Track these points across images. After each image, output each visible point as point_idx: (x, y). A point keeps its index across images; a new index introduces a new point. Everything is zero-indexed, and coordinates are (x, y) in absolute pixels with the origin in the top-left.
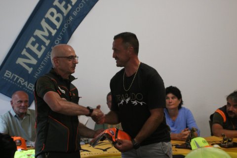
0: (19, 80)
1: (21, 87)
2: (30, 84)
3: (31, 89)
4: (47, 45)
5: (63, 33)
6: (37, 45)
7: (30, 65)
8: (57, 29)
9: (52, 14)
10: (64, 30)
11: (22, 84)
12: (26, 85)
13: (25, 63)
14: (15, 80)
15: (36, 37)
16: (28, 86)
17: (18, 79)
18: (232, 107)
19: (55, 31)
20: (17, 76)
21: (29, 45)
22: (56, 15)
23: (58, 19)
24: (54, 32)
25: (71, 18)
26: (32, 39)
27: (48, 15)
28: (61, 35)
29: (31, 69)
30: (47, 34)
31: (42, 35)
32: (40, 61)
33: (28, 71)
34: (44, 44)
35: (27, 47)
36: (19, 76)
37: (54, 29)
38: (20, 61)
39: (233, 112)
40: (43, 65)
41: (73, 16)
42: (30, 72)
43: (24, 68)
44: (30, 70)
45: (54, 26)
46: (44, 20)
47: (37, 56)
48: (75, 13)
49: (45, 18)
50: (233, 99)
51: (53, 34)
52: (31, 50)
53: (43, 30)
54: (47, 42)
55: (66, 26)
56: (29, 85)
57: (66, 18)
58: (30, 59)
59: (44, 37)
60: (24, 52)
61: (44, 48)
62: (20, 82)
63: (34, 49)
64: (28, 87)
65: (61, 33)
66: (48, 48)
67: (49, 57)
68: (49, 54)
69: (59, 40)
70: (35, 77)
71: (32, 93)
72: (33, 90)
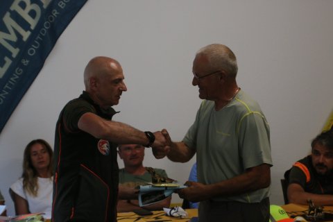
4: (14, 55)
5: (41, 36)
8: (31, 30)
9: (23, 5)
10: (43, 32)
18: (322, 156)
19: (29, 33)
22: (29, 7)
23: (32, 14)
24: (26, 35)
25: (55, 13)
27: (15, 7)
28: (39, 41)
30: (14, 38)
31: (6, 40)
34: (9, 54)
37: (26, 30)
39: (325, 164)
40: (7, 90)
41: (59, 9)
45: (25, 26)
46: (8, 14)
48: (62, 5)
49: (10, 11)
50: (324, 143)
51: (25, 39)
53: (7, 31)
54: (15, 52)
55: (47, 25)
57: (47, 13)
59: (10, 42)
61: (8, 62)
65: (38, 37)
66: (17, 62)
67: (17, 77)
68: (19, 72)
69: (34, 48)
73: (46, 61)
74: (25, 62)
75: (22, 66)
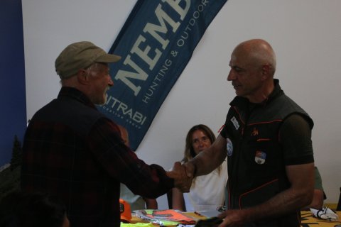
0: (120, 106)
1: (122, 117)
2: (137, 113)
4: (164, 47)
5: (190, 26)
6: (148, 48)
7: (136, 82)
8: (180, 21)
10: (192, 22)
12: (131, 114)
13: (129, 79)
14: (113, 106)
15: (147, 35)
16: (133, 115)
17: (117, 105)
19: (179, 24)
20: (116, 100)
21: (135, 49)
23: (183, 4)
24: (176, 26)
25: (205, 2)
26: (141, 39)
28: (188, 31)
29: (139, 88)
30: (164, 29)
31: (157, 32)
32: (152, 74)
33: (134, 92)
34: (159, 46)
35: (132, 52)
36: (118, 99)
37: (176, 22)
38: (122, 75)
40: (157, 82)
42: (136, 94)
43: (127, 87)
44: (137, 90)
45: (175, 16)
46: (160, 6)
47: (149, 66)
49: (162, 4)
51: (174, 30)
52: (139, 57)
53: (158, 24)
54: (165, 43)
55: (197, 15)
56: (135, 115)
57: (197, 2)
58: (137, 72)
59: (160, 34)
60: (128, 61)
61: (159, 54)
62: (121, 109)
63: (144, 55)
64: (134, 119)
65: (187, 28)
66: (166, 54)
67: (167, 69)
68: (168, 63)
69: (183, 39)
70: (145, 101)
71: (139, 128)
72: (142, 123)
73: (195, 51)
74: (175, 53)
75: (171, 58)
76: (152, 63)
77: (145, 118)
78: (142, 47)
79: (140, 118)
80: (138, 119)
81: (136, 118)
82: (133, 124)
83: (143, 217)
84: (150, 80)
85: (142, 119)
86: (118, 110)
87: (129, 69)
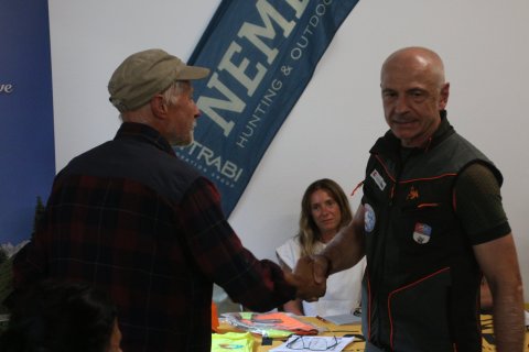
0: (202, 153)
1: (205, 170)
2: (228, 162)
3: (231, 176)
4: (270, 61)
5: (311, 28)
6: (246, 63)
7: (227, 115)
8: (296, 20)
10: (314, 21)
11: (209, 163)
12: (218, 165)
13: (215, 109)
14: (190, 153)
15: (244, 42)
16: (222, 166)
17: (198, 150)
19: (293, 24)
20: (196, 144)
21: (226, 64)
24: (288, 28)
26: (235, 48)
28: (307, 35)
29: (232, 124)
30: (270, 33)
31: (259, 37)
32: (252, 102)
33: (223, 130)
34: (262, 58)
35: (220, 68)
36: (200, 142)
37: (289, 21)
38: (205, 105)
40: (259, 114)
42: (227, 134)
43: (213, 123)
44: (228, 127)
45: (288, 13)
47: (246, 90)
51: (287, 34)
52: (230, 75)
53: (261, 23)
54: (272, 55)
55: (321, 10)
56: (226, 167)
58: (228, 100)
59: (265, 40)
60: (214, 82)
61: (262, 70)
62: (203, 157)
63: (238, 73)
64: (223, 172)
65: (307, 30)
66: (274, 71)
67: (274, 94)
68: (276, 86)
69: (300, 48)
70: (240, 145)
71: (232, 186)
72: (236, 180)
73: (317, 68)
74: (287, 70)
75: (281, 77)
76: (252, 86)
77: (241, 170)
78: (236, 60)
79: (233, 171)
80: (231, 173)
81: (227, 171)
82: (222, 181)
83: (236, 323)
84: (248, 112)
85: (237, 173)
86: (199, 158)
87: (215, 94)
